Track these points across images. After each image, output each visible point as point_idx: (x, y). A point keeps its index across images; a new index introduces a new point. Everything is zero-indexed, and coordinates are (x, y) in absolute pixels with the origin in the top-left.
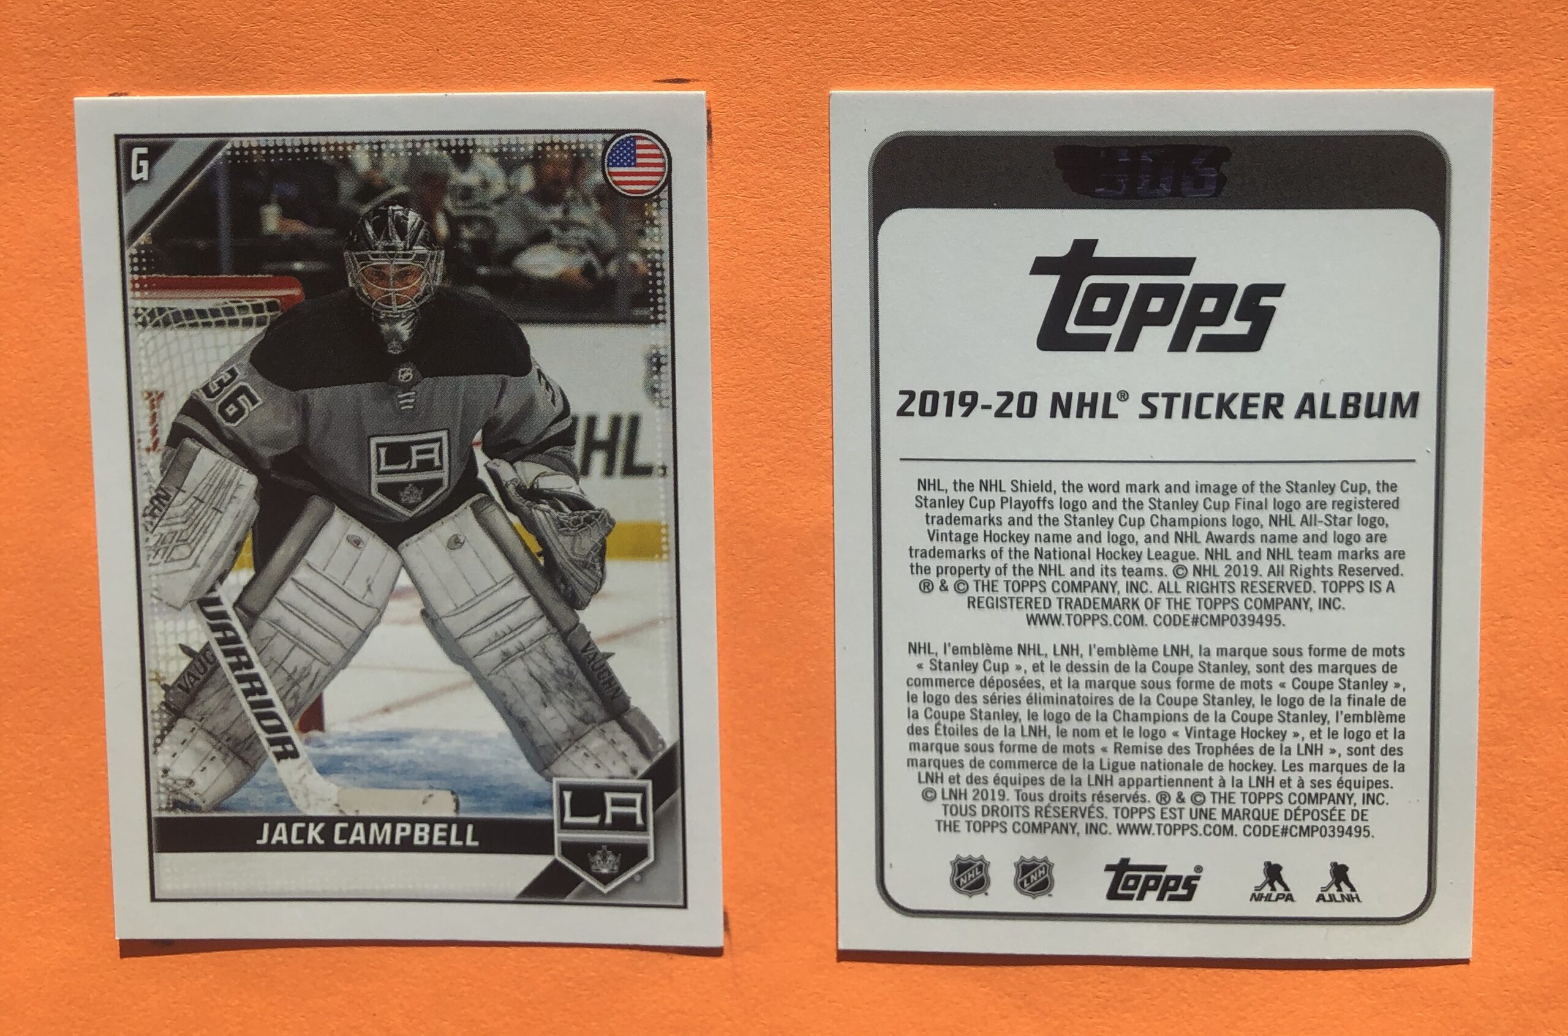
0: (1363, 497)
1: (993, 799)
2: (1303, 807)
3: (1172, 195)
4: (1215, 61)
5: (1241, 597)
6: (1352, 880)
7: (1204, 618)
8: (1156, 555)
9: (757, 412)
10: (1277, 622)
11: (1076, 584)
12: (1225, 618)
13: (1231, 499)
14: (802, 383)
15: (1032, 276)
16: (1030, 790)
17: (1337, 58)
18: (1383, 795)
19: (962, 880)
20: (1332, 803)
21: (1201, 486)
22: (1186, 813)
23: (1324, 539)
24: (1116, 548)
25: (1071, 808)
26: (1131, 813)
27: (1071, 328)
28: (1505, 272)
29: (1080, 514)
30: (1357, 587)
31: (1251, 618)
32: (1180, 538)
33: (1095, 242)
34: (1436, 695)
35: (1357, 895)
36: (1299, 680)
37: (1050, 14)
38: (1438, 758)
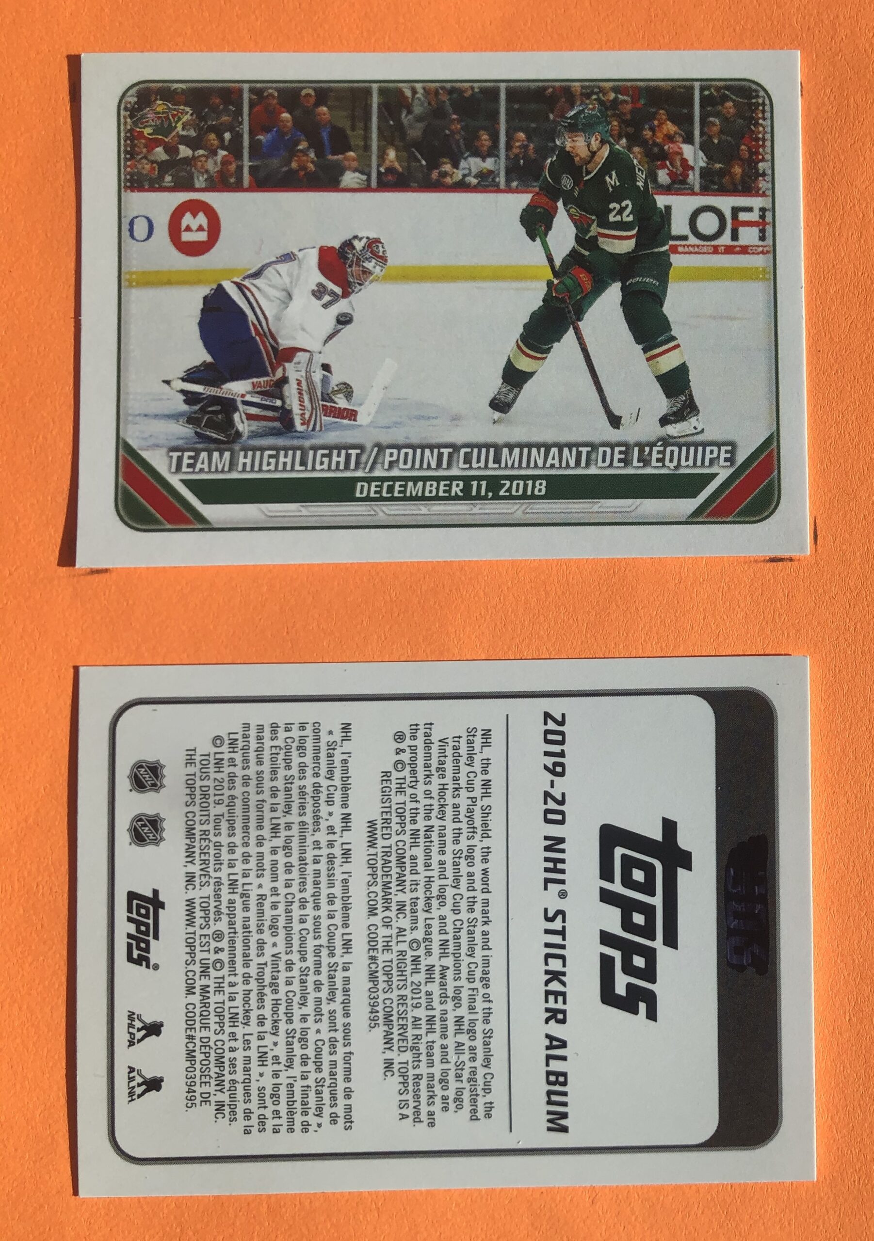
0: (480, 1092)
1: (215, 795)
2: (212, 1052)
3: (728, 927)
4: (836, 957)
5: (394, 995)
6: (147, 1094)
7: (376, 965)
8: (429, 925)
9: (546, 598)
10: (372, 1025)
11: (403, 860)
12: (376, 983)
13: (478, 984)
14: (570, 635)
15: (661, 819)
16: (224, 825)
17: (839, 1052)
18: (223, 1118)
19: (143, 770)
20: (216, 1075)
21: (488, 960)
22: (205, 955)
23: (444, 1061)
24: (435, 891)
25: (208, 860)
26: (205, 910)
27: (619, 851)
28: (667, 1195)
29: (463, 862)
31: (376, 1004)
32: (444, 944)
33: (689, 868)
35: (135, 1099)
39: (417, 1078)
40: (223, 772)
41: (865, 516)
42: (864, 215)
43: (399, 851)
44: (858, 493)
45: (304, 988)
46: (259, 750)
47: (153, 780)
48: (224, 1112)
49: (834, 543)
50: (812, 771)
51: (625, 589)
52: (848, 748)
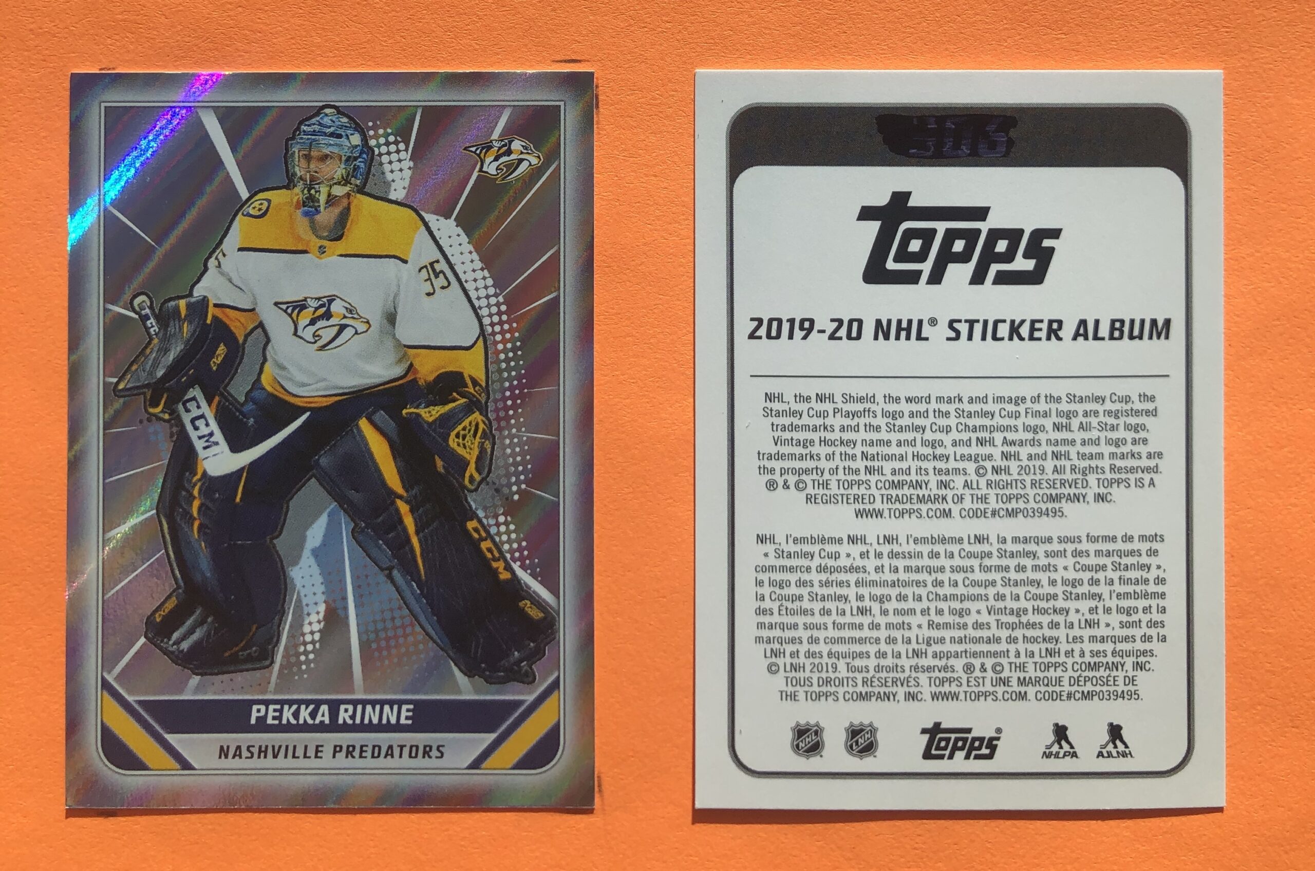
40: (804, 664)
41: (552, 10)
42: (240, 6)
44: (528, 17)
45: (1023, 583)
47: (811, 734)
49: (579, 42)
50: (812, 69)
51: (624, 256)
52: (789, 31)
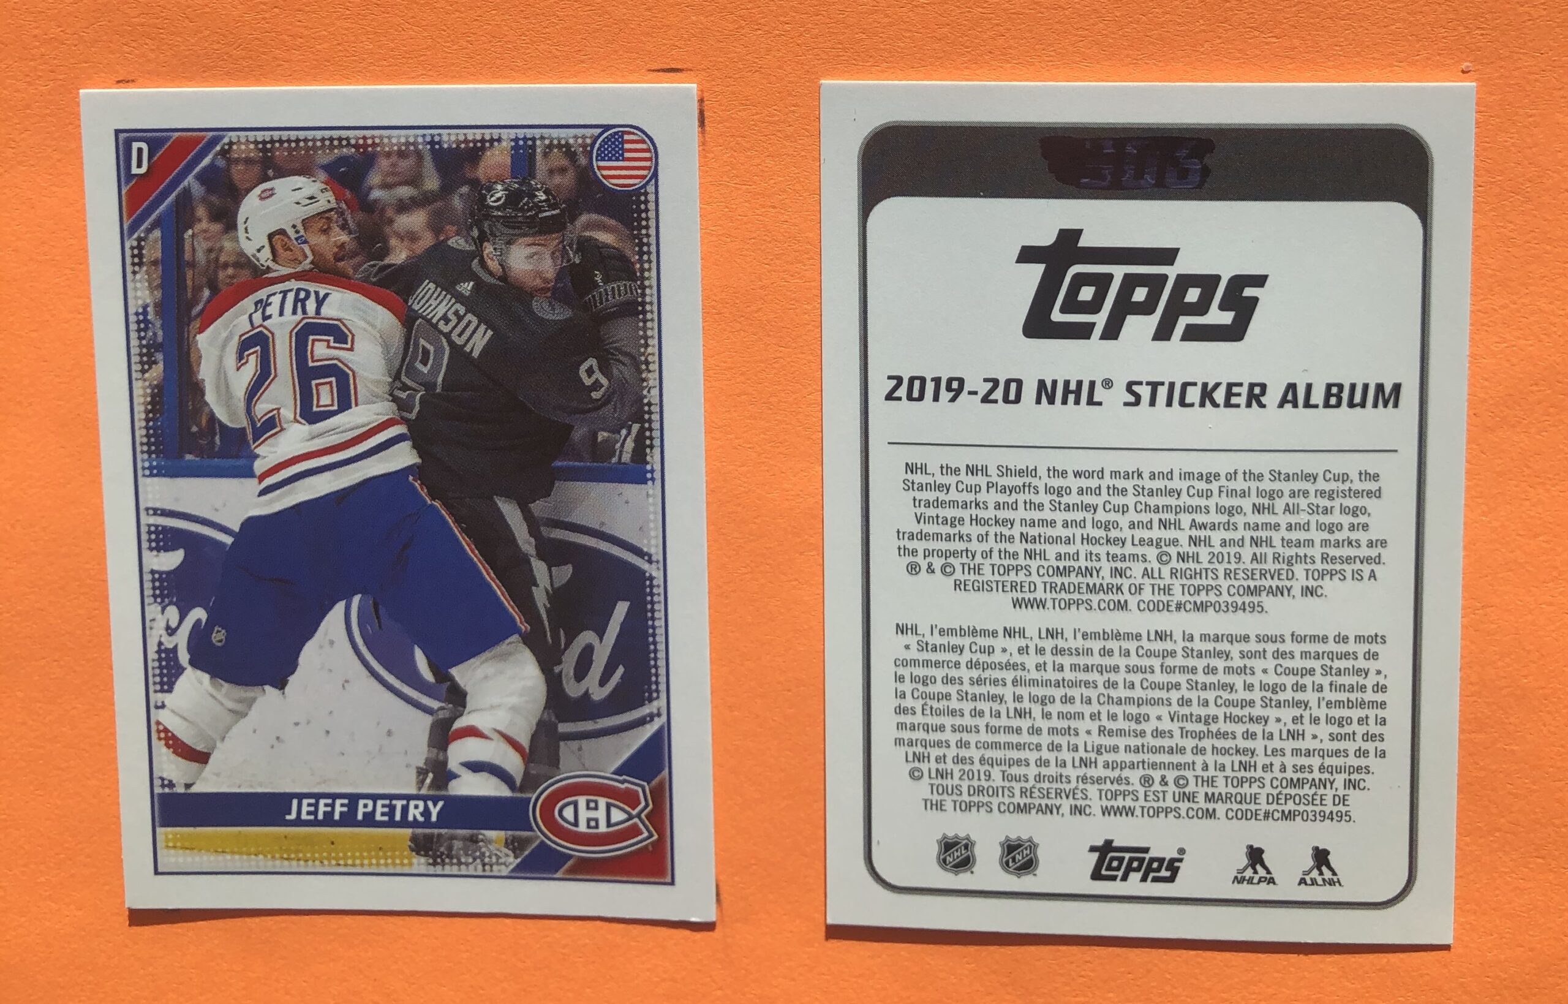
0: (1346, 487)
1: (979, 779)
2: (1285, 791)
3: (1156, 186)
4: (1198, 53)
5: (1225, 584)
7: (1188, 604)
8: (1140, 541)
10: (1260, 609)
11: (1061, 568)
12: (1209, 604)
13: (1214, 486)
14: (792, 366)
15: (1018, 265)
16: (1015, 770)
17: (1318, 51)
18: (1364, 781)
19: (948, 858)
20: (1313, 787)
21: (1185, 473)
22: (1169, 796)
23: (1306, 528)
24: (1100, 533)
25: (1056, 789)
26: (1115, 795)
27: (1057, 316)
29: (1065, 500)
30: (1339, 575)
31: (1234, 605)
32: (1164, 525)
33: (1079, 232)
34: (1417, 682)
36: (1281, 666)
37: (1035, 6)
38: (1419, 744)
39: (1326, 559)
40: (952, 770)
41: (646, 9)
42: (275, 7)
43: (1051, 572)
44: (618, 18)
45: (1213, 686)
46: (927, 728)
48: (1358, 779)
49: (680, 48)
51: (738, 301)
52: (936, 35)
